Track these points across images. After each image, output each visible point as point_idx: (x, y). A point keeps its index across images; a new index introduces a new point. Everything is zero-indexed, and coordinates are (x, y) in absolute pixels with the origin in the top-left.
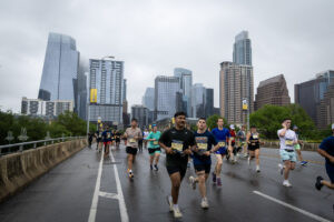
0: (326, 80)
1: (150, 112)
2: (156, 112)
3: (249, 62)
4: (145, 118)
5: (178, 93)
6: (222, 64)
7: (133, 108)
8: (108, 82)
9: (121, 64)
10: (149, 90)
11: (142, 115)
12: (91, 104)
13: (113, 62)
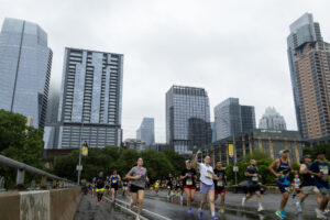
8: (97, 88)
12: (65, 124)
13: (105, 55)
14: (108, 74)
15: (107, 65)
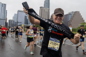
0: (71, 14)
1: (15, 22)
2: (18, 22)
3: (49, 7)
4: (13, 24)
5: (25, 16)
6: (40, 7)
7: (9, 21)
9: (5, 5)
10: (15, 14)
11: (12, 23)
13: (2, 4)
14: (3, 8)
15: (2, 6)
